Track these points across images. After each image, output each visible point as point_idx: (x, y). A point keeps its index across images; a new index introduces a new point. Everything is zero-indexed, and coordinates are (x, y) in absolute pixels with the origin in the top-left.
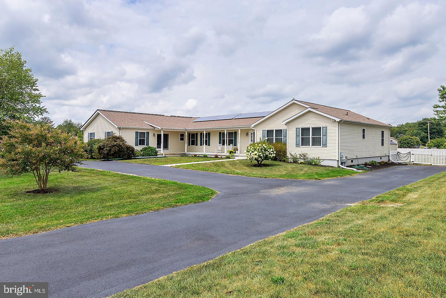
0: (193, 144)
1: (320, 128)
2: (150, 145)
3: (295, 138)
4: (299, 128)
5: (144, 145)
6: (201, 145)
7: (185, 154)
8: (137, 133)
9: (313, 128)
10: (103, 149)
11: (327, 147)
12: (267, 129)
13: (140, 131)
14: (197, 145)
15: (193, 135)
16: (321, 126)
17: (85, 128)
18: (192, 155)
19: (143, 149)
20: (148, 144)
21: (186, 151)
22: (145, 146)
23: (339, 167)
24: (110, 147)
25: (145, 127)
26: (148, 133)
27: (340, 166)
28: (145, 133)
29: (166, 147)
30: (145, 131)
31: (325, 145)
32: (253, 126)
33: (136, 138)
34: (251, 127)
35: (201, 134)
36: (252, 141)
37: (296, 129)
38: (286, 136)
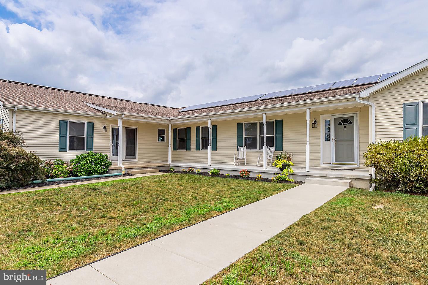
0: (182, 147)
2: (97, 149)
5: (83, 149)
6: (197, 148)
7: (168, 166)
8: (63, 124)
12: (420, 99)
13: (69, 120)
14: (189, 149)
15: (181, 131)
18: (185, 170)
19: (77, 157)
20: (91, 147)
21: (170, 161)
22: (84, 152)
25: (82, 112)
26: (91, 125)
28: (84, 124)
29: (130, 152)
30: (85, 121)
32: (365, 95)
33: (62, 134)
34: (357, 99)
35: (198, 128)
36: (328, 138)
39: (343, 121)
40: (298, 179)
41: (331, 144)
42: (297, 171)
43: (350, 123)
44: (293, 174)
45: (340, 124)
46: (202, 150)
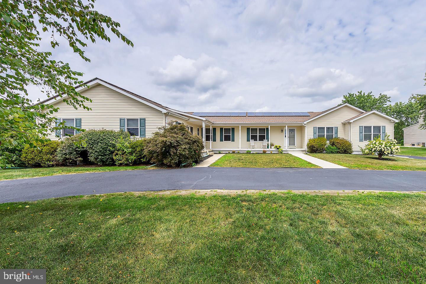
1: (380, 127)
3: (359, 134)
4: (362, 127)
9: (374, 127)
12: (317, 126)
14: (215, 141)
16: (380, 125)
18: (229, 152)
21: (211, 148)
32: (305, 123)
34: (303, 124)
35: (221, 129)
37: (360, 126)
38: (337, 133)
42: (283, 149)
43: (293, 131)
44: (282, 151)
45: (290, 131)
46: (225, 141)
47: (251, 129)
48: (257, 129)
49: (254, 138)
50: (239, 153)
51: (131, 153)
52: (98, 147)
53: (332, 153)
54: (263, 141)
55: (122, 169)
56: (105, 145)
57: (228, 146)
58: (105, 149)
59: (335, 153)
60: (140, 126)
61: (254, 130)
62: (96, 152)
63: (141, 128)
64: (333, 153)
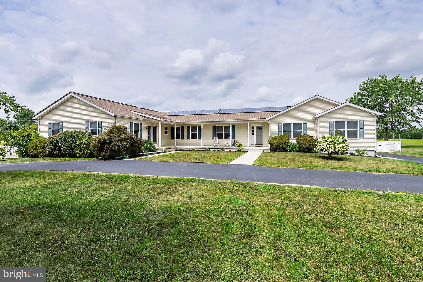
0: (178, 137)
1: (357, 122)
2: (143, 139)
3: (328, 131)
4: (333, 122)
6: (189, 138)
8: (131, 124)
9: (348, 122)
10: (109, 144)
11: (364, 139)
12: (283, 122)
13: (134, 122)
14: (183, 138)
15: (178, 128)
16: (358, 120)
17: (41, 116)
18: (190, 149)
20: (141, 138)
21: (175, 145)
23: (375, 156)
24: (120, 140)
25: (138, 118)
26: (141, 124)
27: (377, 156)
30: (139, 122)
31: (362, 137)
32: (268, 119)
34: (265, 120)
35: (189, 127)
36: (253, 134)
37: (330, 122)
38: (306, 129)
39: (259, 127)
40: (245, 150)
41: (255, 136)
42: (244, 148)
43: (261, 128)
44: (243, 149)
45: (258, 128)
46: (192, 139)
47: (217, 126)
48: (223, 126)
49: (220, 136)
50: (198, 150)
51: (87, 148)
52: (66, 143)
53: (293, 152)
54: (228, 138)
55: (80, 160)
56: (71, 142)
57: (193, 144)
58: (71, 145)
59: (297, 152)
60: (98, 127)
61: (220, 128)
62: (65, 147)
63: (99, 128)
64: (295, 152)
